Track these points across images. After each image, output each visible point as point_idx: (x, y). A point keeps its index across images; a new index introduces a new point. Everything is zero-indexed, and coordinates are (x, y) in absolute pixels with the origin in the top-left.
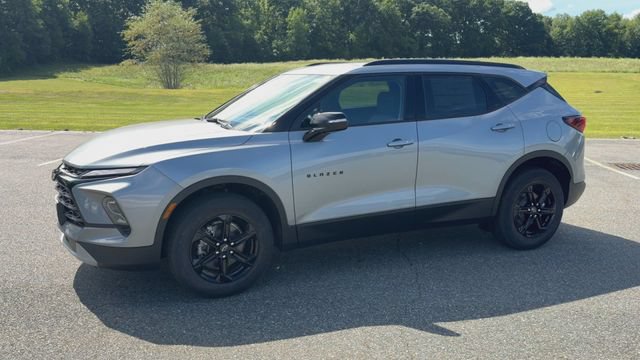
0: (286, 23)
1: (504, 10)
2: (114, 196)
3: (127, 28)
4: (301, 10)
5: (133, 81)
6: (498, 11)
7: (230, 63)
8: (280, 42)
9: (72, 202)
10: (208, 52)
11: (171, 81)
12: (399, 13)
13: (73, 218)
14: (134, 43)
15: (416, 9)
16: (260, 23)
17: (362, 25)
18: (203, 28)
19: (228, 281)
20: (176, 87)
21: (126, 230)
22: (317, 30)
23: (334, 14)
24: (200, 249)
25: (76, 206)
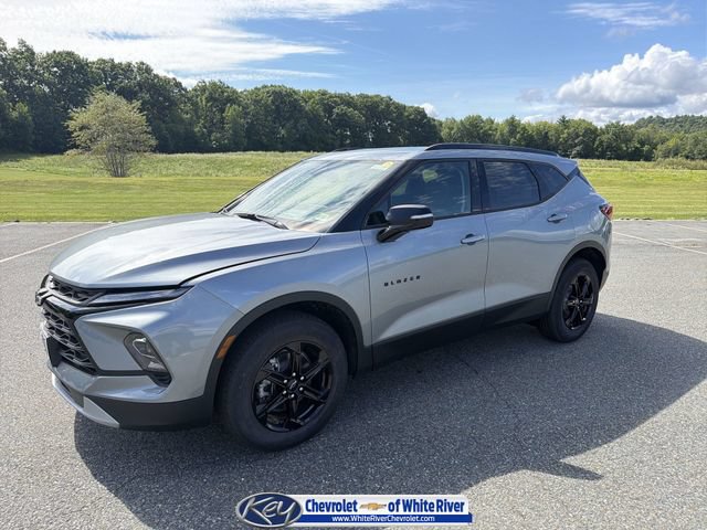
0: (223, 118)
1: (406, 114)
2: (146, 332)
3: (71, 119)
4: (236, 107)
5: (78, 170)
6: (402, 114)
7: (173, 152)
8: (219, 135)
9: (75, 339)
10: (153, 142)
11: (118, 170)
12: (322, 114)
13: (75, 361)
14: (79, 133)
15: (336, 110)
16: (199, 118)
17: (292, 122)
18: (148, 120)
19: (299, 426)
20: (123, 175)
21: (163, 378)
22: (251, 125)
23: (266, 111)
24: (261, 390)
25: (82, 344)
